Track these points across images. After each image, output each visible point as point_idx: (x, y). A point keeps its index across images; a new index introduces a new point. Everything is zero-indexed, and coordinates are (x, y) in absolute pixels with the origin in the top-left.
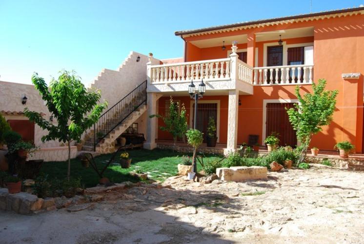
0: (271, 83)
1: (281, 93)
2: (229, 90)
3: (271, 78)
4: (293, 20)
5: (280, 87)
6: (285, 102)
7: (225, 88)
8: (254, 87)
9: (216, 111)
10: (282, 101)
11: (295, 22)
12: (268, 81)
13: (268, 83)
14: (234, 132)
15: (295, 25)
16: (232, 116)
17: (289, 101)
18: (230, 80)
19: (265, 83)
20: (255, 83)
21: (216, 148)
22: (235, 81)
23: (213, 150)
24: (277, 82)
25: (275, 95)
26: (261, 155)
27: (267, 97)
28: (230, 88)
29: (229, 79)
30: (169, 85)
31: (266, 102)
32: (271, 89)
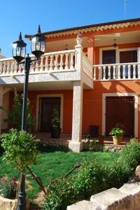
0: (109, 79)
1: (118, 87)
2: (73, 81)
3: (109, 74)
4: (128, 24)
5: (118, 82)
6: (123, 95)
7: (70, 79)
8: (94, 82)
9: (59, 104)
10: (119, 94)
11: (129, 26)
12: (107, 77)
13: (107, 78)
14: (79, 124)
15: (129, 28)
16: (77, 108)
17: (126, 94)
18: (75, 71)
19: (104, 79)
20: (95, 79)
21: (60, 140)
22: (79, 71)
23: (57, 142)
24: (114, 77)
25: (113, 89)
26: (107, 147)
27: (106, 91)
28: (74, 79)
29: (73, 70)
30: (14, 77)
31: (105, 95)
32: (110, 84)
